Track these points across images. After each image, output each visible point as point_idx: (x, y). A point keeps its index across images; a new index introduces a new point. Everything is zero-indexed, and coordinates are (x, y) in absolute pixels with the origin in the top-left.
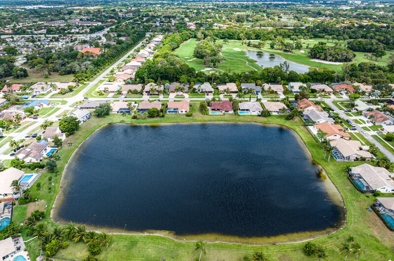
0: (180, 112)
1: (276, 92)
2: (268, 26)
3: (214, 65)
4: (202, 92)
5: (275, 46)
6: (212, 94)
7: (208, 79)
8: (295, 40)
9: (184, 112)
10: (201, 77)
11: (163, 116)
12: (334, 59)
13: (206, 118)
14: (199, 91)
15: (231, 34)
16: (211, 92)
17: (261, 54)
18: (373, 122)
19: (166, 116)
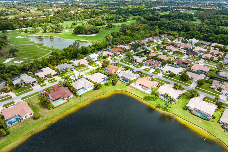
0: (24, 118)
1: (84, 65)
2: (27, 17)
3: (14, 55)
4: (26, 85)
5: (47, 30)
6: (36, 83)
7: (22, 70)
8: (56, 24)
9: (29, 116)
10: (14, 70)
11: (8, 133)
12: (91, 33)
13: (56, 111)
14: (22, 85)
15: (5, 26)
16: (35, 82)
17: (42, 37)
18: (153, 67)
19: (10, 130)
